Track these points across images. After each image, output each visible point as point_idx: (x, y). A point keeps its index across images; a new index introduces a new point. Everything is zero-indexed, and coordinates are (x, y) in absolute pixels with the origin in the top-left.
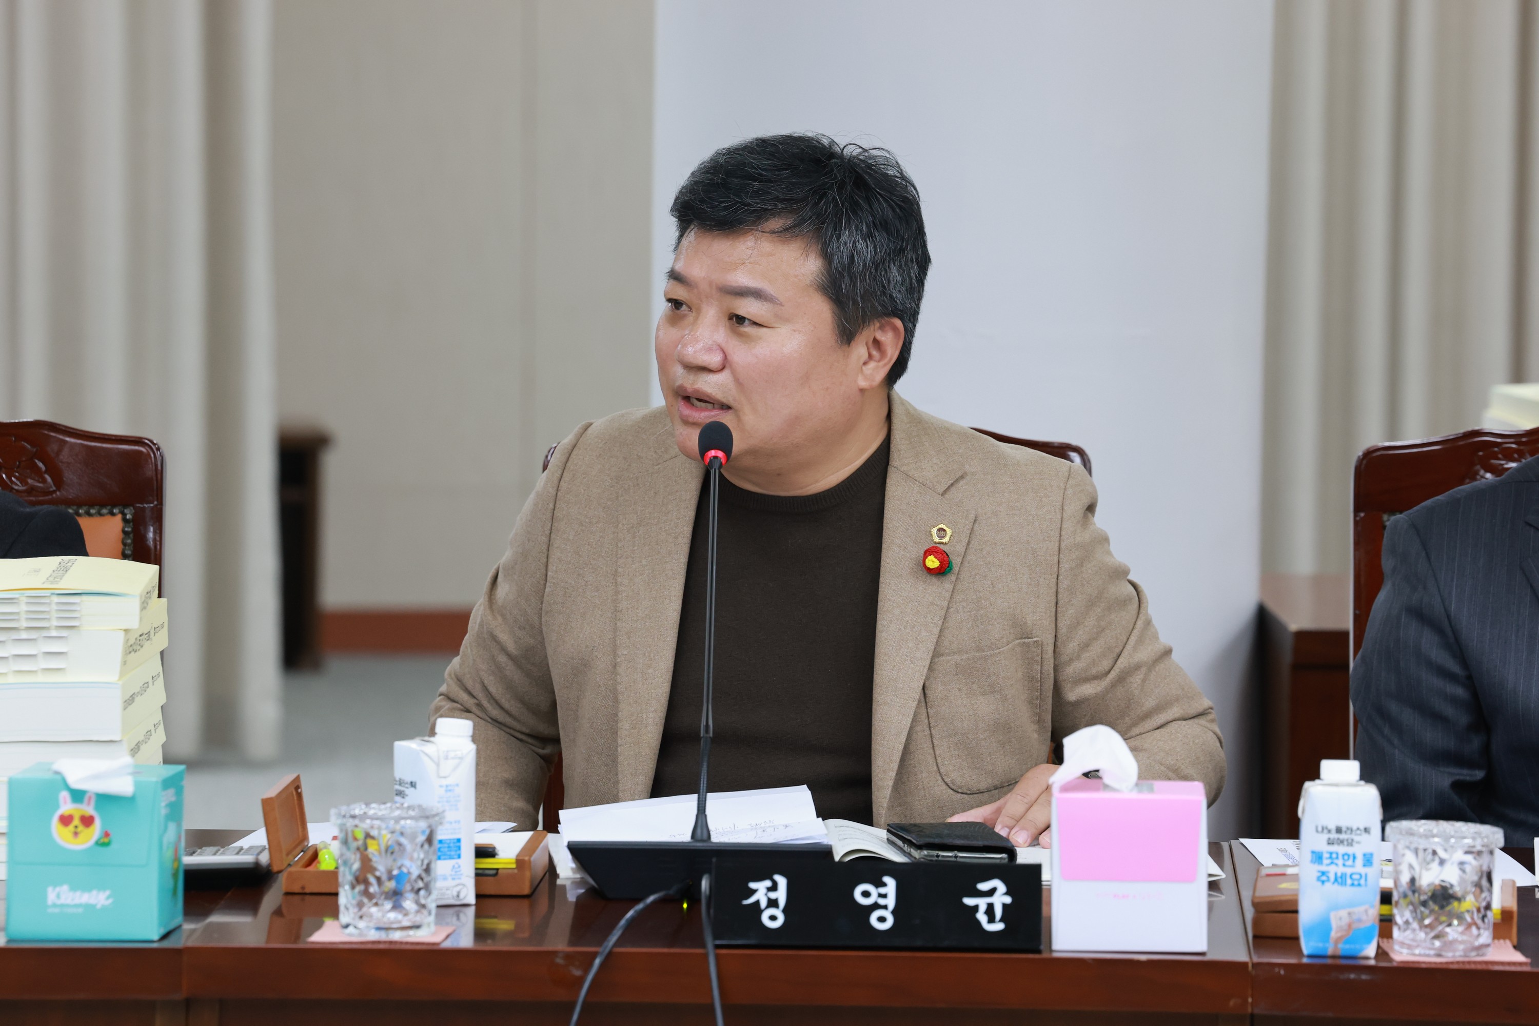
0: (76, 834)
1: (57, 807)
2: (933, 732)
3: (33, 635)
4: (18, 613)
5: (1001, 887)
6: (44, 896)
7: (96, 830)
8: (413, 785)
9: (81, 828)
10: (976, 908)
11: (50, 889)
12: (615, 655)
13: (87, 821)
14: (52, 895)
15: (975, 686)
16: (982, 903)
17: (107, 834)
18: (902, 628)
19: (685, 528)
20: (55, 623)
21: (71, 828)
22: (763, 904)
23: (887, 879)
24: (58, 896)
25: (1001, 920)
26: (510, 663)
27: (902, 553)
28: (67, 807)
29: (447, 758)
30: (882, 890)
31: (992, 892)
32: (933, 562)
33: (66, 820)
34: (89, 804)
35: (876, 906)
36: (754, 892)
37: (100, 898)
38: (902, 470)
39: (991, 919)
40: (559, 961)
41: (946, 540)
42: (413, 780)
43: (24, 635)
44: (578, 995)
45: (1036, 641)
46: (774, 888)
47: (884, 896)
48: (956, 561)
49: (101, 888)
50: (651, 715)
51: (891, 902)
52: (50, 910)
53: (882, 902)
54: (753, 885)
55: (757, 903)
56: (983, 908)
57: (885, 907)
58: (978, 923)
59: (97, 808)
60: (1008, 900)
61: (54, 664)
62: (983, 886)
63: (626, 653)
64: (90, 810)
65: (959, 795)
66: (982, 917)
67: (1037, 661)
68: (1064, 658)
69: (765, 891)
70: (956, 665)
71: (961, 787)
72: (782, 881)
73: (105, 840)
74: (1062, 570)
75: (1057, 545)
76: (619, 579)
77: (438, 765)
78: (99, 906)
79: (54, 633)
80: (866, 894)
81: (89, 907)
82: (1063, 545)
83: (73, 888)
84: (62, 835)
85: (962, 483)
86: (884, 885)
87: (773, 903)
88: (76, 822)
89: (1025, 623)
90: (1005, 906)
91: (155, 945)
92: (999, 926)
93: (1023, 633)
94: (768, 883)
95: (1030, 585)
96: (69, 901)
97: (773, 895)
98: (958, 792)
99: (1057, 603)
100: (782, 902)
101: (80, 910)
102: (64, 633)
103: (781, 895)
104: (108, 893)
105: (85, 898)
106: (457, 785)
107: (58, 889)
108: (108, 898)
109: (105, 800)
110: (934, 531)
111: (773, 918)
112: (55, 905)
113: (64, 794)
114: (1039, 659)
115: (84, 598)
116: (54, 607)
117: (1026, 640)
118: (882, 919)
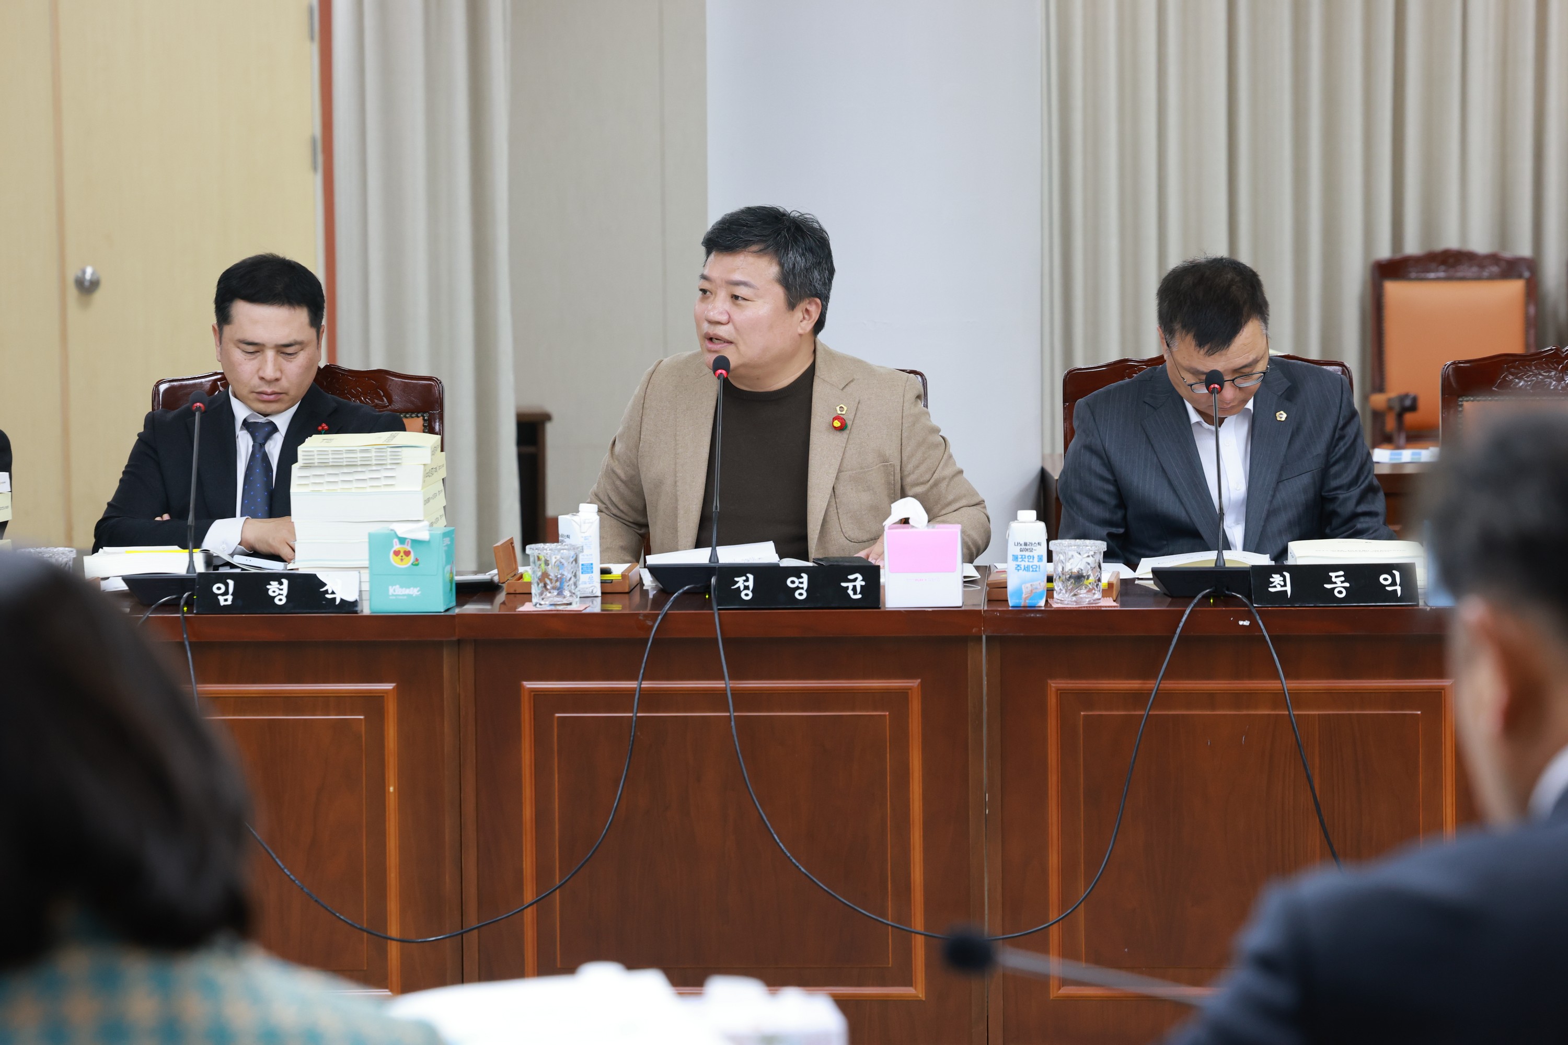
0: (402, 560)
1: (393, 547)
2: (839, 511)
3: (379, 468)
4: (371, 457)
5: (860, 577)
6: (388, 590)
7: (412, 558)
8: (568, 537)
9: (404, 557)
10: (847, 588)
11: (390, 587)
12: (676, 476)
13: (407, 553)
14: (391, 591)
15: (860, 487)
16: (850, 585)
17: (417, 560)
18: (822, 458)
19: (711, 411)
20: (389, 461)
21: (399, 557)
22: (742, 588)
23: (803, 575)
24: (394, 591)
25: (860, 593)
26: (623, 485)
27: (822, 419)
28: (397, 547)
29: (585, 523)
30: (801, 580)
31: (855, 580)
32: (837, 424)
33: (397, 553)
34: (408, 545)
35: (798, 588)
36: (738, 582)
37: (414, 591)
38: (821, 377)
39: (855, 593)
40: (641, 618)
41: (844, 413)
42: (568, 534)
43: (374, 468)
44: (650, 634)
45: (891, 464)
46: (747, 580)
47: (802, 583)
48: (849, 423)
49: (415, 587)
50: (694, 506)
51: (805, 586)
52: (391, 597)
53: (801, 586)
54: (736, 579)
55: (739, 587)
56: (851, 587)
57: (802, 588)
58: (849, 595)
59: (412, 547)
60: (863, 583)
61: (389, 482)
62: (851, 577)
63: (681, 475)
64: (408, 548)
65: (853, 543)
66: (850, 592)
67: (891, 474)
68: (906, 473)
69: (743, 582)
70: (850, 476)
71: (853, 539)
72: (751, 577)
73: (416, 563)
74: (904, 428)
75: (901, 414)
76: (677, 438)
77: (580, 526)
78: (414, 595)
79: (389, 467)
80: (793, 582)
81: (410, 596)
82: (904, 414)
83: (401, 587)
84: (395, 561)
85: (852, 384)
86: (802, 577)
87: (746, 588)
88: (402, 554)
89: (885, 455)
90: (861, 586)
91: (442, 614)
92: (859, 596)
93: (885, 460)
94: (744, 578)
95: (888, 435)
96: (400, 593)
97: (746, 584)
98: (852, 542)
99: (901, 444)
100: (751, 587)
101: (405, 597)
102: (394, 467)
103: (751, 584)
104: (418, 589)
105: (407, 591)
106: (590, 536)
107: (394, 587)
108: (418, 592)
109: (415, 542)
110: (838, 408)
111: (747, 595)
112: (393, 595)
113: (396, 540)
114: (893, 473)
115: (403, 449)
116: (389, 454)
117: (886, 463)
118: (801, 594)
